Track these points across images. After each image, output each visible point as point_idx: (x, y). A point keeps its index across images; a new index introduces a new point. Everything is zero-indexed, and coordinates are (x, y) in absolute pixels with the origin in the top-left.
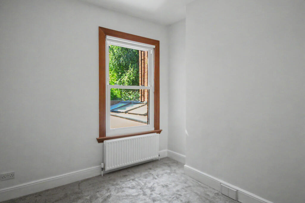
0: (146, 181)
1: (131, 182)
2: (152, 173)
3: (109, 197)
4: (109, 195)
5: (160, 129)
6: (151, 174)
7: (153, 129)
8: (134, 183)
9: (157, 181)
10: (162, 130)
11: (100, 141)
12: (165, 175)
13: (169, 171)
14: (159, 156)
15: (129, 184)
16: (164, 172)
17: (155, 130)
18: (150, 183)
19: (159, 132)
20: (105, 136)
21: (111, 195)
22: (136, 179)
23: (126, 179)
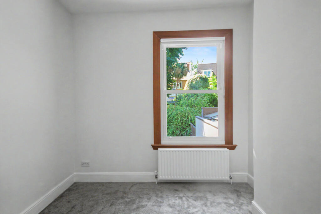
0: (193, 204)
1: (176, 200)
2: (208, 197)
3: (143, 206)
4: (144, 205)
5: (234, 143)
6: (206, 197)
7: (223, 143)
8: (178, 201)
9: (205, 208)
10: (237, 146)
11: (155, 148)
12: (223, 205)
13: (232, 202)
14: (231, 178)
15: (172, 201)
16: (225, 201)
17: (225, 144)
18: (195, 208)
19: (233, 148)
20: (160, 143)
21: (146, 205)
22: (184, 199)
23: (174, 195)
